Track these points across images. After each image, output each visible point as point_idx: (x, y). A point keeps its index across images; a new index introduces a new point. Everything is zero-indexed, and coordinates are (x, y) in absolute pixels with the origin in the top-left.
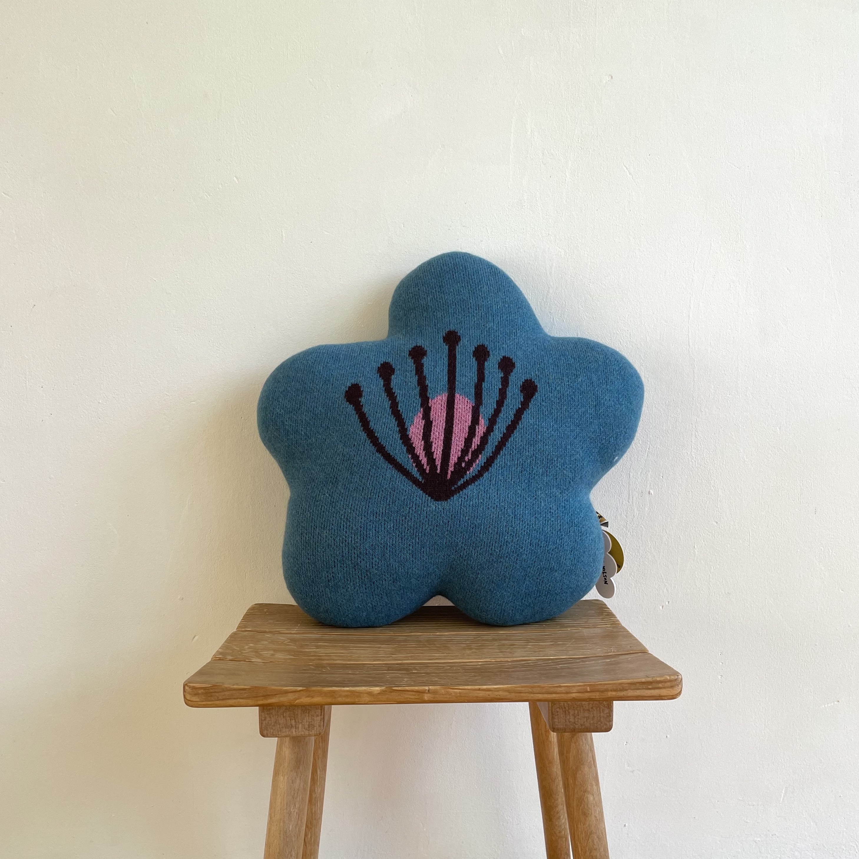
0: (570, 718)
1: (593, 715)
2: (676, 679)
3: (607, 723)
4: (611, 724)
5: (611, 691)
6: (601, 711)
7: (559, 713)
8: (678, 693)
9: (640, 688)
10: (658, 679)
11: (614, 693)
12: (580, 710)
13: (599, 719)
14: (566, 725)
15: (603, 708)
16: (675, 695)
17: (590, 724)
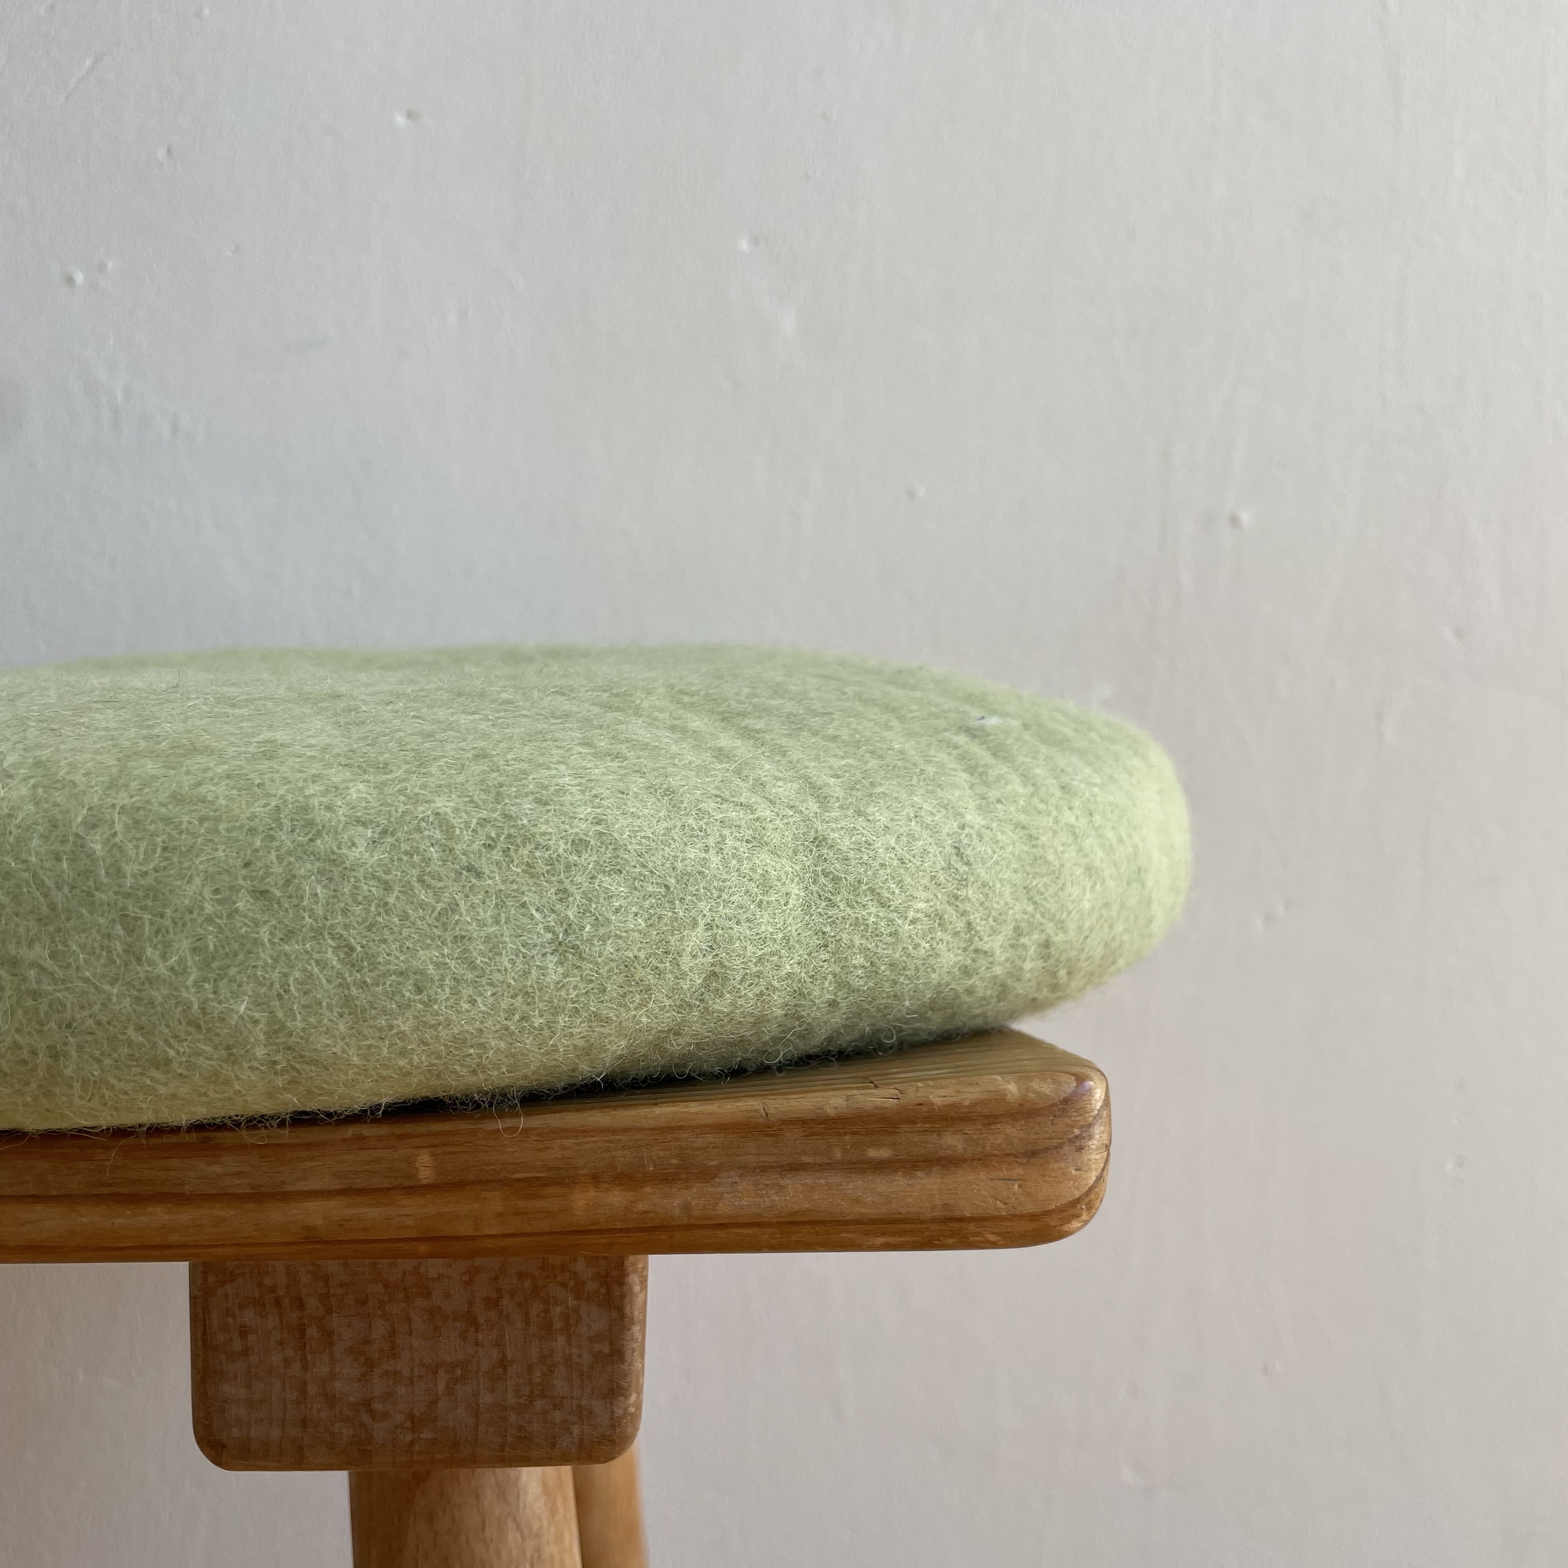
0: (333, 1376)
1: (495, 1353)
2: (1065, 1101)
3: (597, 1406)
4: (619, 1412)
5: (596, 1179)
6: (557, 1325)
7: (252, 1339)
8: (1078, 1201)
9: (806, 1159)
10: (938, 1101)
11: (616, 1198)
12: (409, 1320)
13: (537, 1377)
14: (304, 1422)
15: (572, 1302)
16: (1061, 1210)
17: (477, 1417)
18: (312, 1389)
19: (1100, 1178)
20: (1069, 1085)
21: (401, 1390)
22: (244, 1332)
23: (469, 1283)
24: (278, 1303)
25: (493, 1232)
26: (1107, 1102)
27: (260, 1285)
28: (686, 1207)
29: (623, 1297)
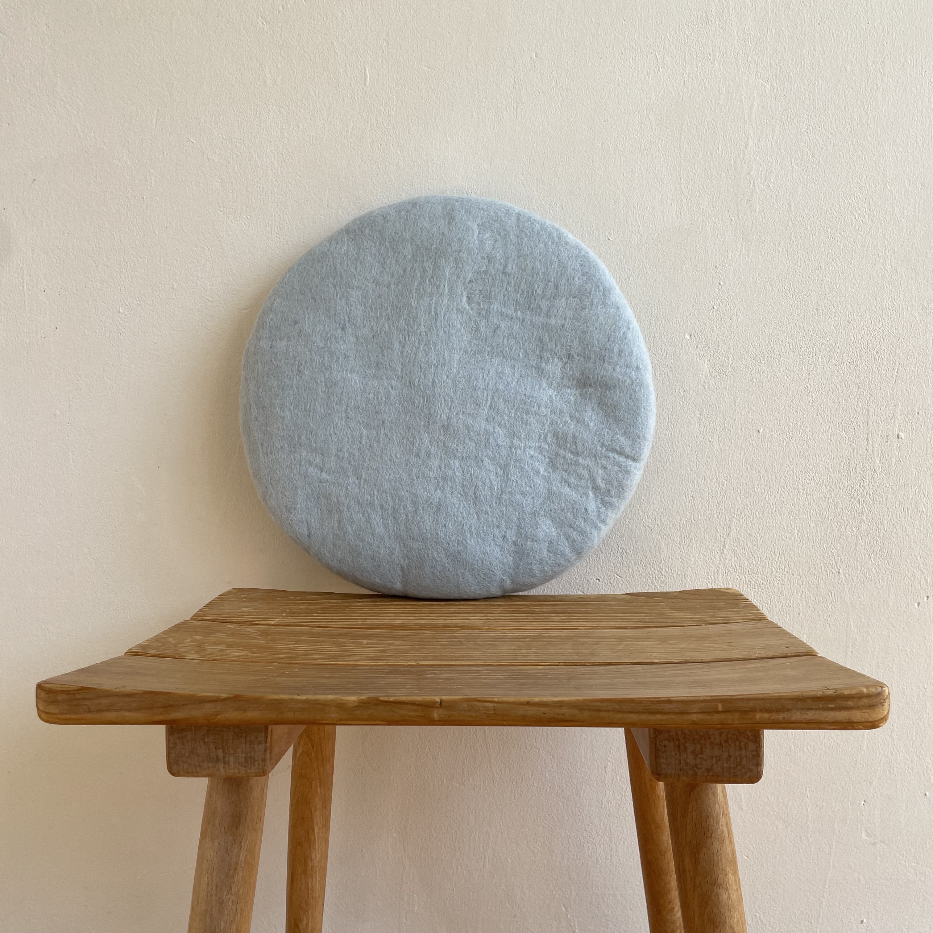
0: (687, 758)
1: (727, 754)
2: (878, 693)
3: (754, 768)
4: (759, 770)
5: (761, 711)
6: (743, 747)
7: (667, 748)
8: (883, 718)
9: (813, 707)
10: (846, 693)
11: (766, 715)
12: (706, 745)
13: (738, 760)
14: (680, 770)
15: (746, 741)
16: (879, 720)
17: (723, 770)
18: (682, 761)
19: (888, 713)
20: (879, 689)
21: (704, 762)
22: (665, 746)
23: (721, 736)
24: (673, 739)
25: (737, 723)
26: (889, 693)
27: (669, 735)
28: (784, 718)
29: (759, 741)
